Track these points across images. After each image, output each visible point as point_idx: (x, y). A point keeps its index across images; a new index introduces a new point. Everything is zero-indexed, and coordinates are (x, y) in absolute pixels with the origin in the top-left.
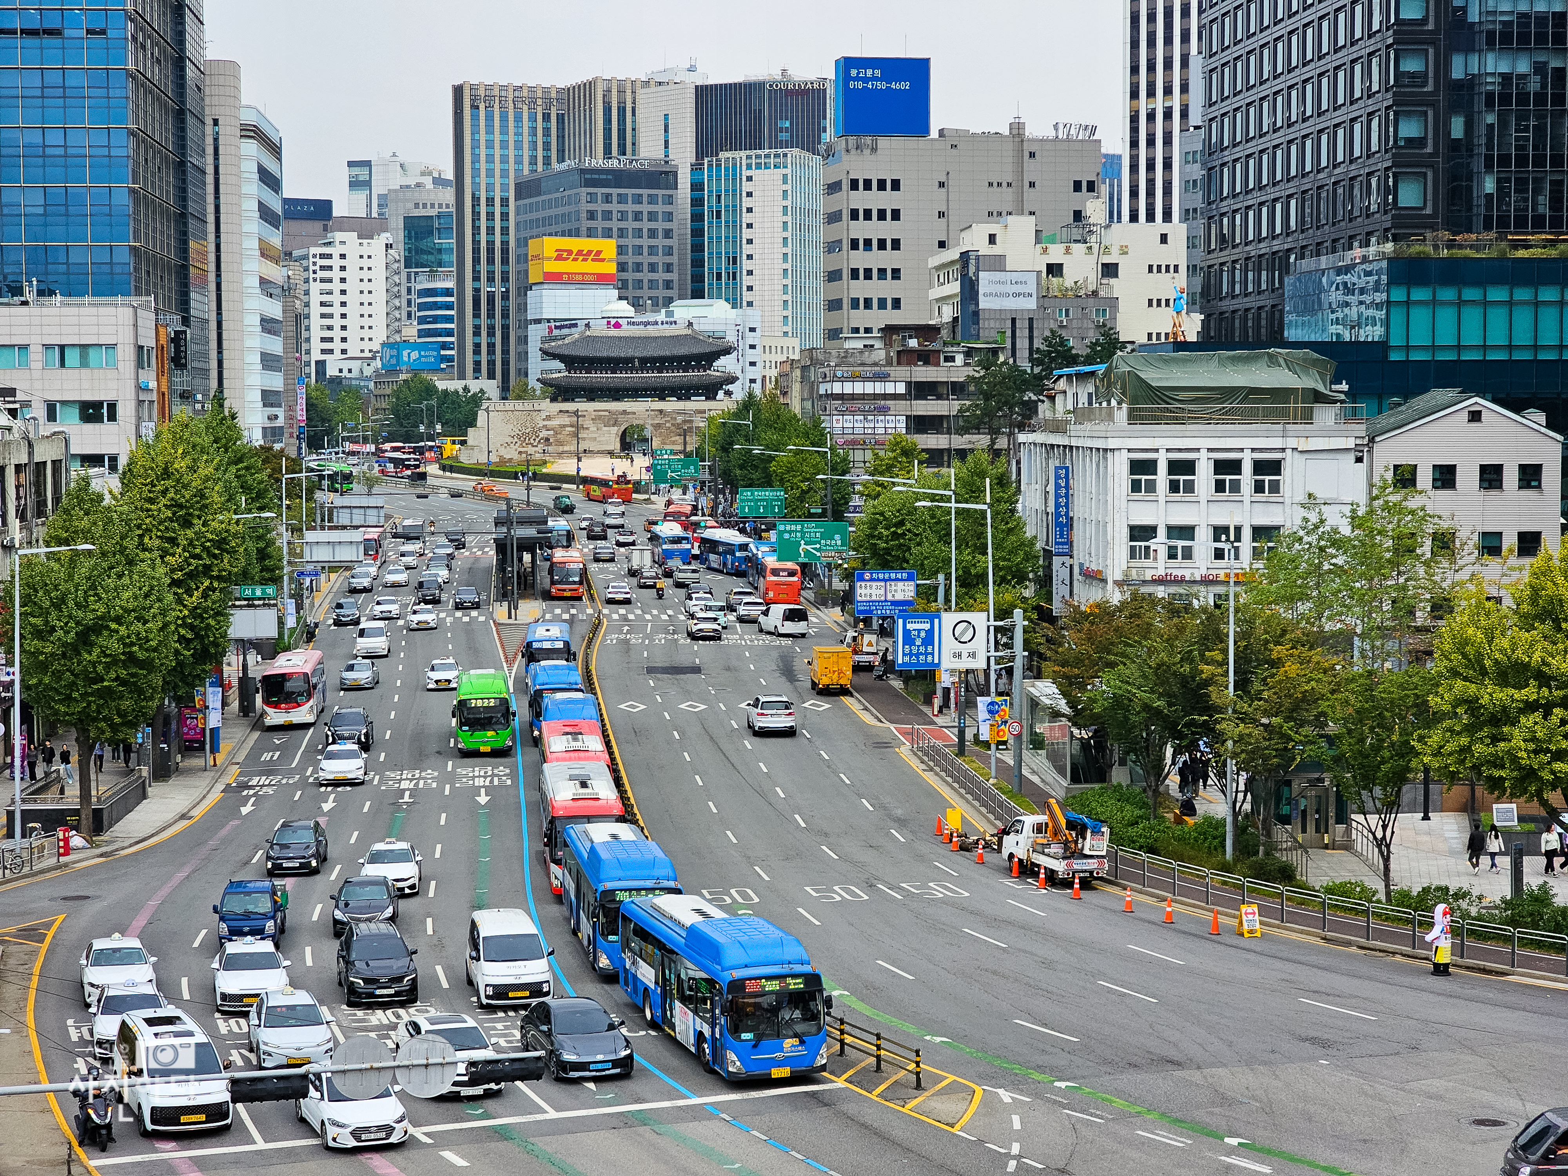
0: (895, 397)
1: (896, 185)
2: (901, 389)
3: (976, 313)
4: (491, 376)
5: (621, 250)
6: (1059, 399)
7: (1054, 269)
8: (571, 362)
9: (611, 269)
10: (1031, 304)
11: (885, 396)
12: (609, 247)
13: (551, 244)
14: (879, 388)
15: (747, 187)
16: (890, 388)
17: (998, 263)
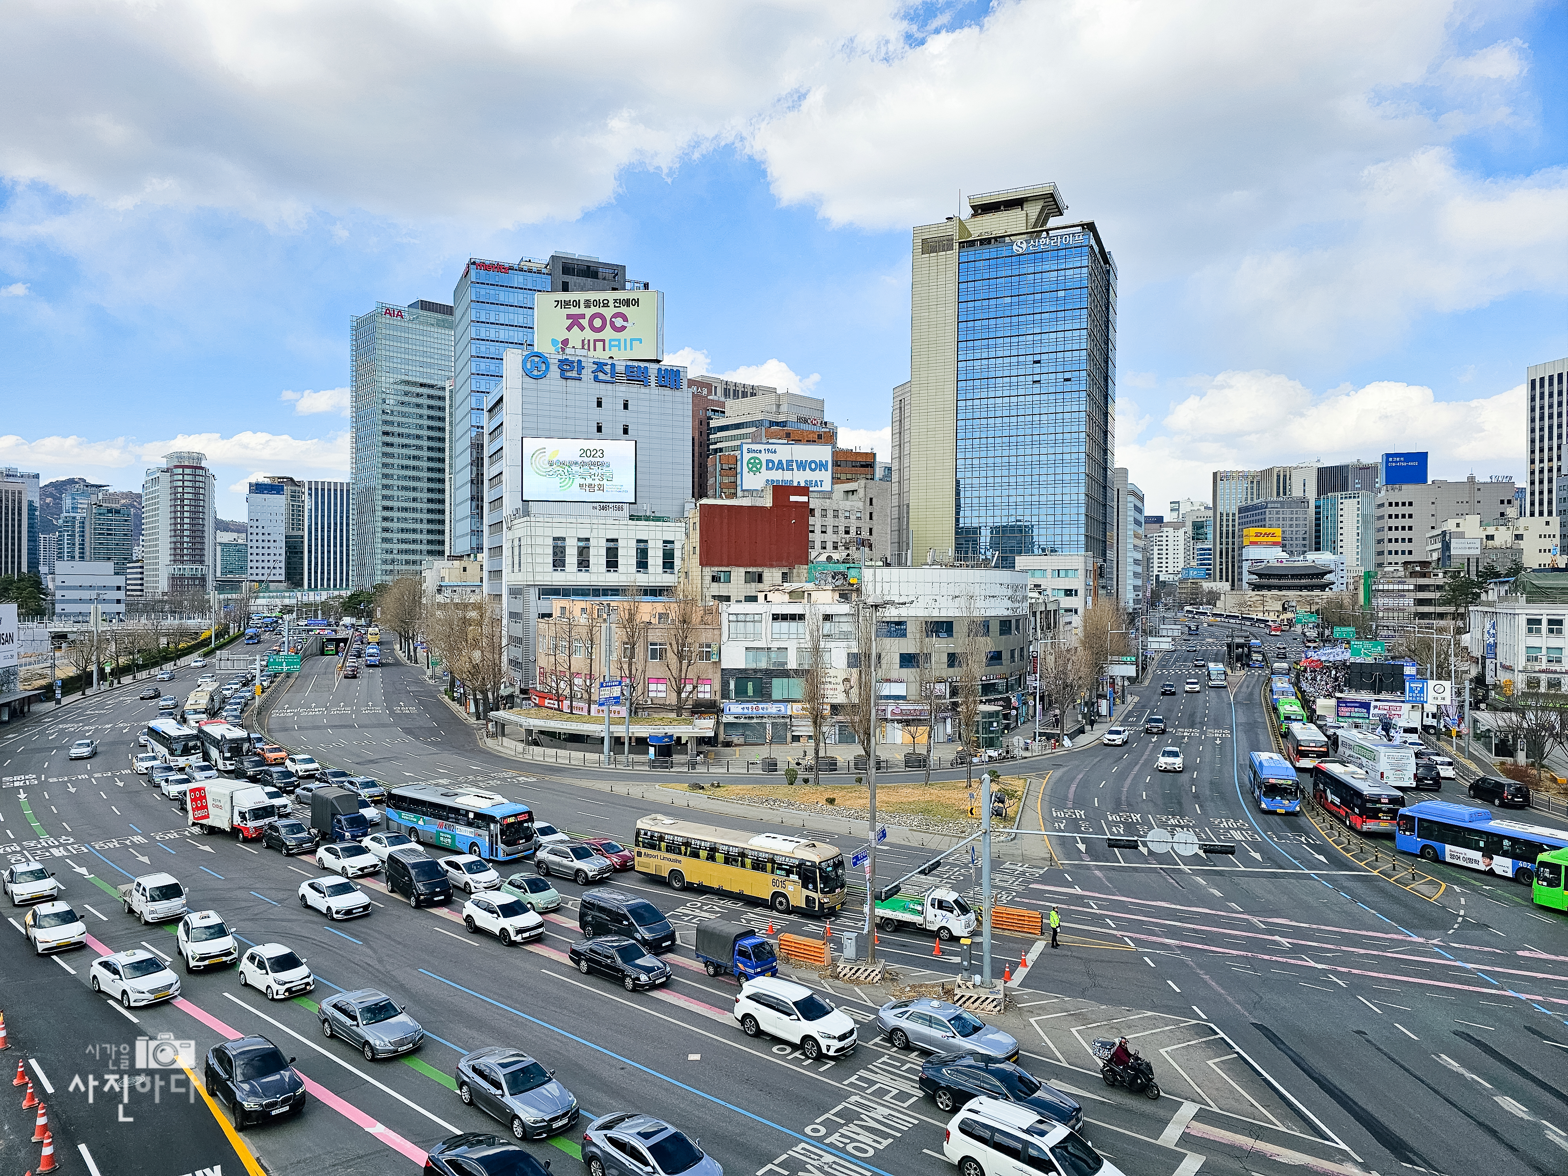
0: (1408, 591)
1: (1411, 504)
2: (1412, 587)
3: (1449, 556)
4: (1227, 580)
5: (1283, 532)
6: (1490, 592)
7: (1490, 538)
8: (1260, 576)
9: (1280, 540)
10: (1478, 552)
11: (1403, 591)
12: (1278, 532)
13: (1253, 531)
14: (1401, 587)
15: (1340, 506)
16: (1406, 587)
17: (1461, 535)
